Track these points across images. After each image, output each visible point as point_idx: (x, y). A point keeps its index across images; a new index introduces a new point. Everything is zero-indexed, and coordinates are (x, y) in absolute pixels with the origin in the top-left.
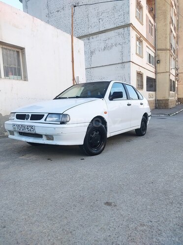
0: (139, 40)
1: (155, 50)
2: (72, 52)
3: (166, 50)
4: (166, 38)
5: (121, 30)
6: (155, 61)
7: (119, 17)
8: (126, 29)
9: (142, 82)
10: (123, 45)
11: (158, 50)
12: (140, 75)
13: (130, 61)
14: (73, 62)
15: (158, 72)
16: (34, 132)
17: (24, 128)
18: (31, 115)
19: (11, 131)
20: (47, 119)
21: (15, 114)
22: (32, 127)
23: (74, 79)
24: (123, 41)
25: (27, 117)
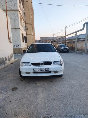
0: (21, 19)
2: (7, 23)
3: (30, 24)
4: (30, 18)
5: (13, 12)
6: (27, 29)
7: (12, 5)
8: (16, 12)
9: (23, 38)
10: (15, 20)
11: (27, 24)
12: (23, 35)
13: (19, 28)
14: (8, 29)
15: (27, 34)
16: (50, 71)
17: (42, 70)
18: (44, 63)
19: (28, 72)
20: (54, 64)
21: (31, 63)
22: (48, 69)
23: (9, 38)
24: (15, 18)
25: (42, 64)
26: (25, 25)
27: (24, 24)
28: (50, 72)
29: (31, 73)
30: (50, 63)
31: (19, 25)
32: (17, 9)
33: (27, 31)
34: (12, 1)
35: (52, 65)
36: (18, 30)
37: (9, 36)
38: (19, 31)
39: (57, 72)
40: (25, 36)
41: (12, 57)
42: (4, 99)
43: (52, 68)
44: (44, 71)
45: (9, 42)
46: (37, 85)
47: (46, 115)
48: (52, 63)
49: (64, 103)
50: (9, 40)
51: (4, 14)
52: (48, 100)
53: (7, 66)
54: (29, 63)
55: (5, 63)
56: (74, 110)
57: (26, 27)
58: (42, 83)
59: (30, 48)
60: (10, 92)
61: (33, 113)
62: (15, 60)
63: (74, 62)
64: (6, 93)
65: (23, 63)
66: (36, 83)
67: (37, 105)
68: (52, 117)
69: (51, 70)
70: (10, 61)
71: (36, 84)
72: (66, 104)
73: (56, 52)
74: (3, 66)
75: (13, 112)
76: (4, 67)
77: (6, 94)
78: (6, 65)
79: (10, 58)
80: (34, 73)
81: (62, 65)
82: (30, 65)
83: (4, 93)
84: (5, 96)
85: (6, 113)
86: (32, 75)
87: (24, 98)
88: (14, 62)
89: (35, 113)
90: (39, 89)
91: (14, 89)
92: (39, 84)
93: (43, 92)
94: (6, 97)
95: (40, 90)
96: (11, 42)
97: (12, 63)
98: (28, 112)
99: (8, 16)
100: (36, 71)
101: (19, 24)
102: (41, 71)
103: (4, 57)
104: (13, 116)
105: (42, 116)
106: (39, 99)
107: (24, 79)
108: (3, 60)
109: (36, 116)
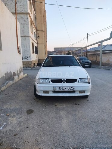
0: (31, 24)
1: (36, 30)
2: (17, 29)
3: (42, 31)
4: (42, 24)
5: (22, 15)
6: (38, 37)
7: (21, 7)
8: (25, 15)
10: (24, 25)
11: (38, 30)
12: (33, 45)
13: (29, 36)
14: (17, 36)
15: (38, 43)
16: (74, 90)
17: (65, 88)
18: (66, 80)
19: (46, 91)
20: (79, 81)
21: (50, 80)
22: (72, 87)
23: (18, 49)
24: (24, 23)
25: (64, 81)
26: (36, 32)
27: (34, 31)
28: (74, 92)
29: (50, 92)
30: (74, 81)
31: (29, 32)
32: (27, 12)
33: (38, 39)
34: (21, 2)
35: (77, 82)
36: (27, 38)
37: (18, 46)
38: (29, 39)
39: (83, 92)
40: (35, 46)
41: (21, 72)
42: (20, 124)
43: (77, 86)
44: (67, 90)
45: (18, 52)
46: (58, 108)
47: (77, 145)
48: (77, 80)
49: (96, 131)
50: (18, 51)
51: (13, 17)
52: (75, 126)
53: (16, 83)
54: (48, 80)
55: (13, 79)
56: (111, 141)
57: (36, 34)
58: (64, 105)
59: (47, 61)
60: (24, 116)
61: (59, 142)
62: (24, 75)
63: (100, 79)
64: (20, 116)
65: (41, 80)
66: (56, 104)
67: (63, 132)
68: (84, 148)
69: (76, 89)
70: (18, 76)
71: (56, 106)
72: (99, 133)
73: (80, 66)
74: (11, 82)
75: (34, 141)
76: (12, 84)
77: (20, 118)
78: (14, 81)
79: (19, 72)
80: (54, 92)
81: (89, 83)
82: (49, 82)
83: (17, 116)
84: (20, 120)
85: (25, 142)
86: (51, 94)
87: (45, 123)
88: (23, 78)
89: (62, 143)
90: (61, 113)
91: (30, 112)
92: (59, 106)
93: (66, 117)
94: (21, 122)
95: (63, 113)
96: (20, 53)
97: (21, 80)
98: (53, 142)
99: (17, 21)
100: (57, 90)
101: (28, 30)
102: (63, 90)
103: (12, 72)
104: (34, 145)
105: (71, 147)
106: (64, 125)
107: (40, 100)
108: (11, 76)
109: (63, 146)
